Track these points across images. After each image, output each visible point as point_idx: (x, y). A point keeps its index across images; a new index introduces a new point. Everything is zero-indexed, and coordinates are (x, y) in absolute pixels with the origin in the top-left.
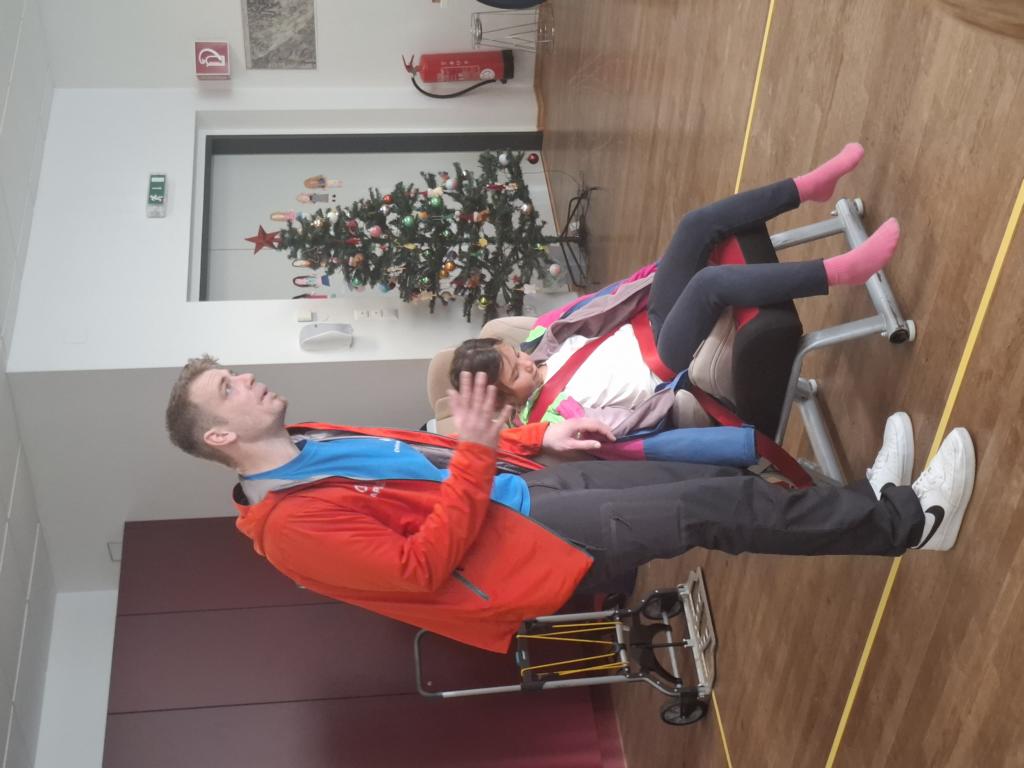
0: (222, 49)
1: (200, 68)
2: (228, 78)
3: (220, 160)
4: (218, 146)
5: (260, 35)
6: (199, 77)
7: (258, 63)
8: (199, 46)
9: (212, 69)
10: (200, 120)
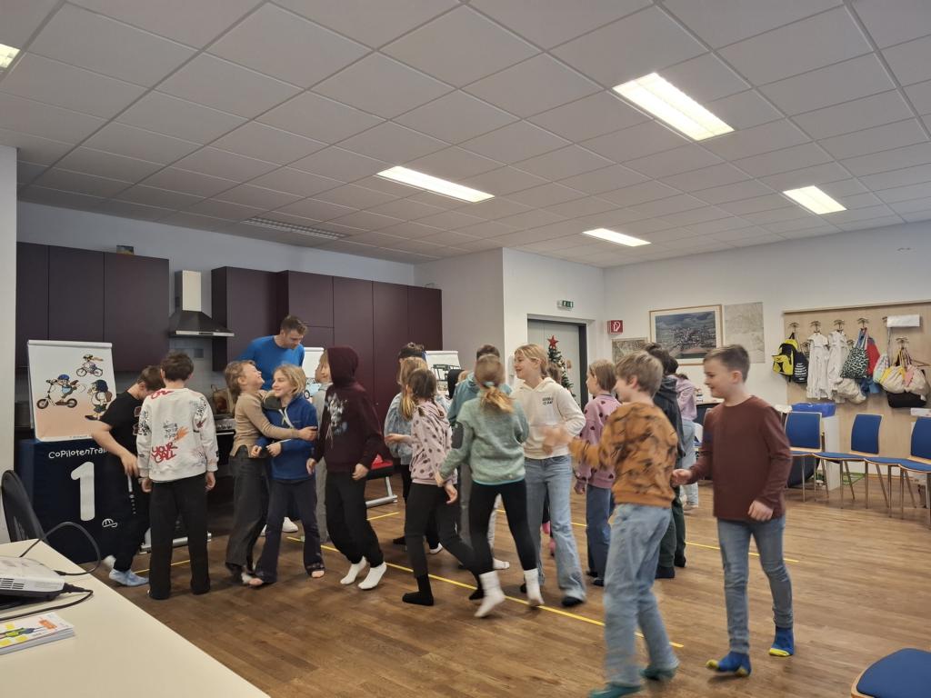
0: (621, 330)
1: (613, 322)
2: (608, 332)
3: (577, 329)
4: (582, 328)
5: (626, 345)
6: (608, 322)
7: (614, 344)
8: (621, 322)
9: (612, 326)
10: (591, 321)
